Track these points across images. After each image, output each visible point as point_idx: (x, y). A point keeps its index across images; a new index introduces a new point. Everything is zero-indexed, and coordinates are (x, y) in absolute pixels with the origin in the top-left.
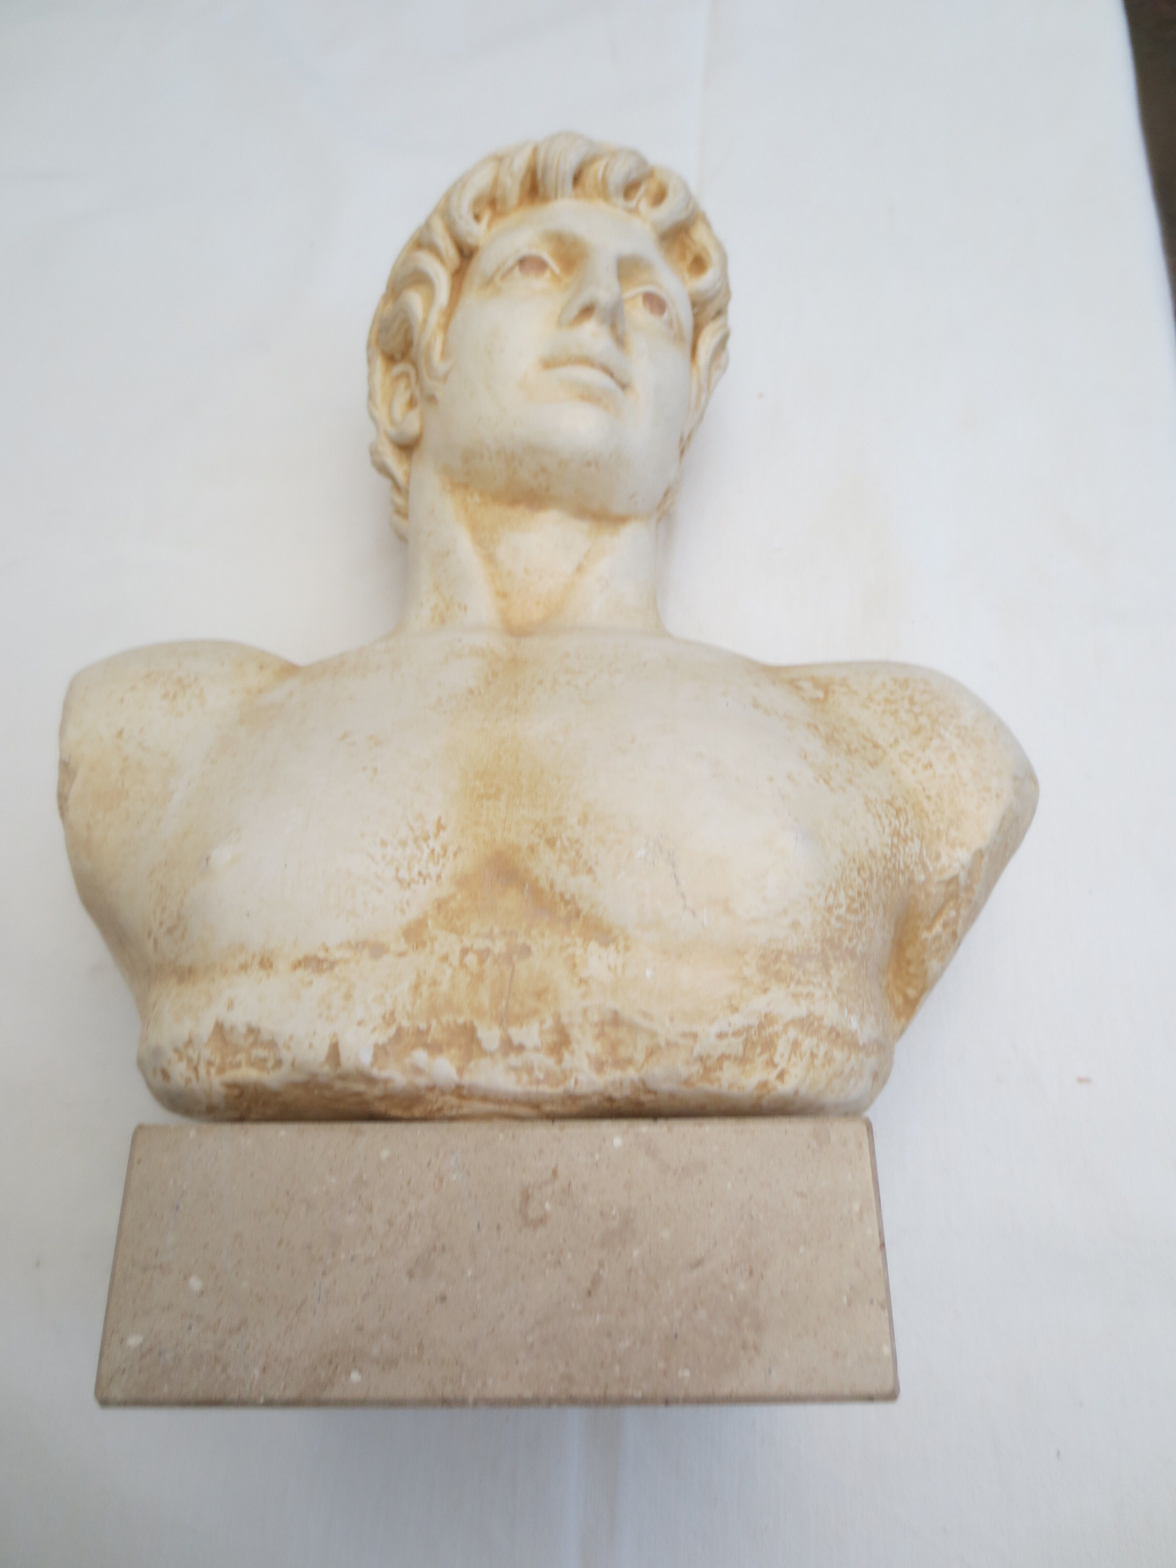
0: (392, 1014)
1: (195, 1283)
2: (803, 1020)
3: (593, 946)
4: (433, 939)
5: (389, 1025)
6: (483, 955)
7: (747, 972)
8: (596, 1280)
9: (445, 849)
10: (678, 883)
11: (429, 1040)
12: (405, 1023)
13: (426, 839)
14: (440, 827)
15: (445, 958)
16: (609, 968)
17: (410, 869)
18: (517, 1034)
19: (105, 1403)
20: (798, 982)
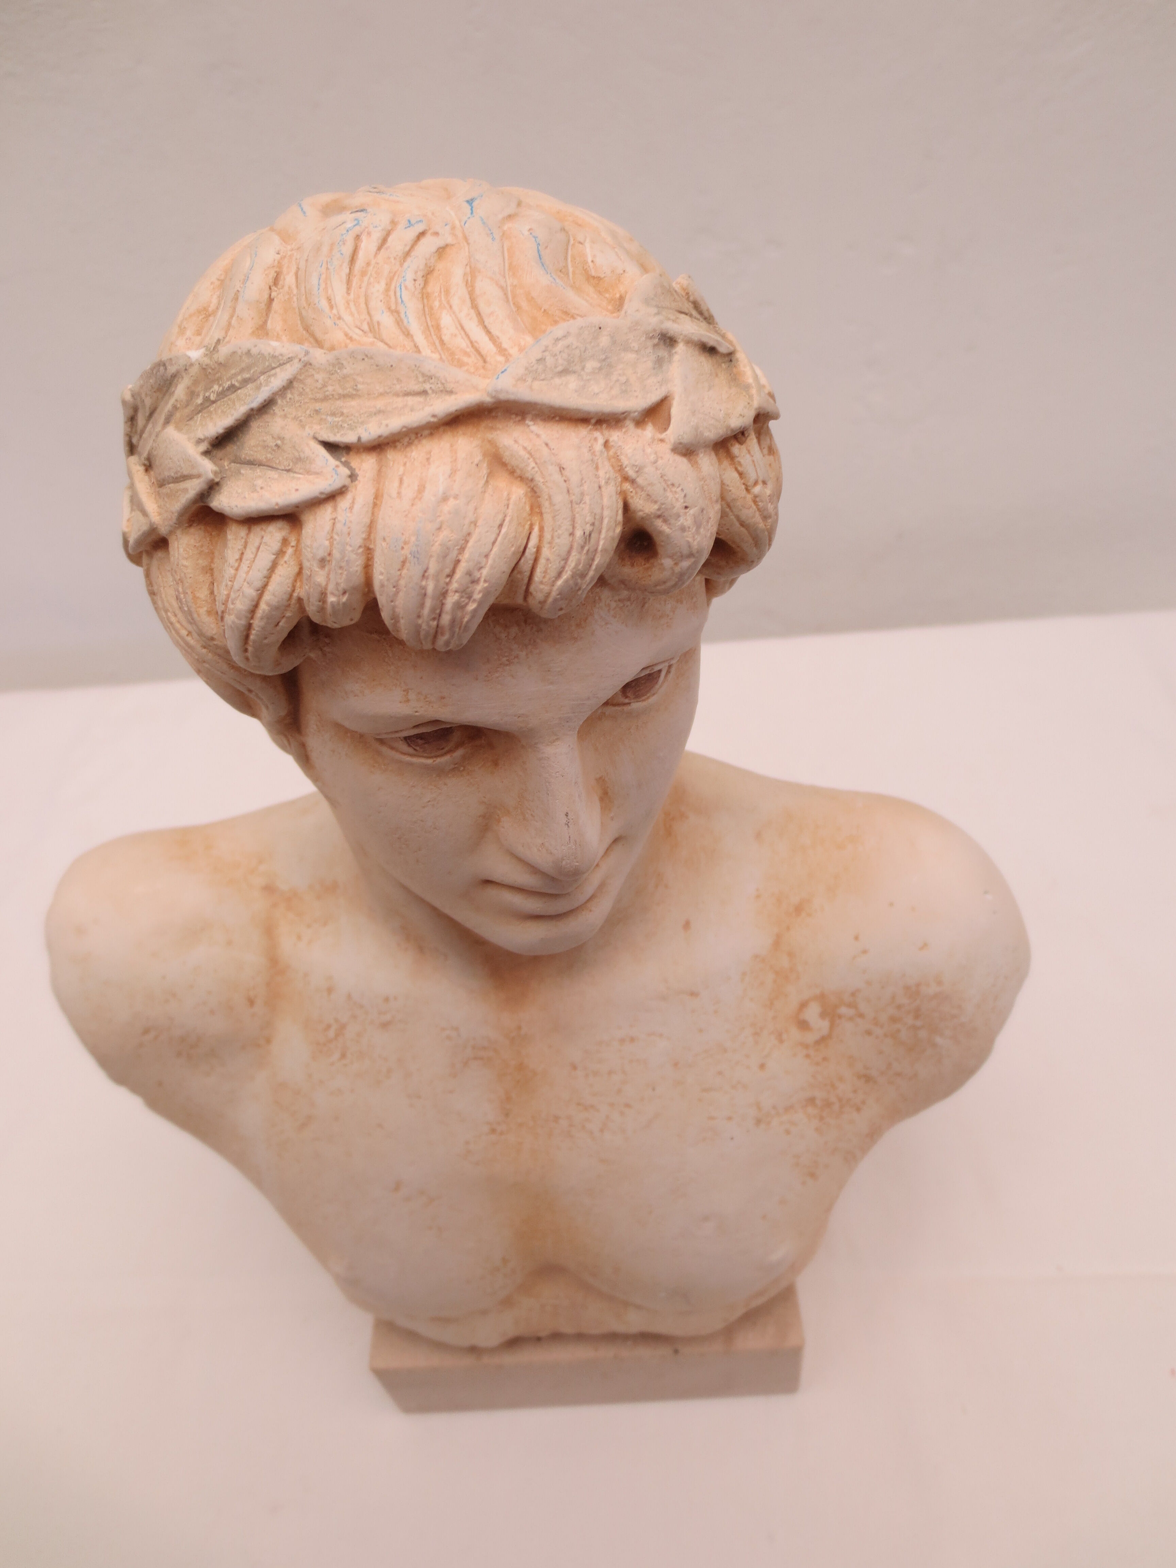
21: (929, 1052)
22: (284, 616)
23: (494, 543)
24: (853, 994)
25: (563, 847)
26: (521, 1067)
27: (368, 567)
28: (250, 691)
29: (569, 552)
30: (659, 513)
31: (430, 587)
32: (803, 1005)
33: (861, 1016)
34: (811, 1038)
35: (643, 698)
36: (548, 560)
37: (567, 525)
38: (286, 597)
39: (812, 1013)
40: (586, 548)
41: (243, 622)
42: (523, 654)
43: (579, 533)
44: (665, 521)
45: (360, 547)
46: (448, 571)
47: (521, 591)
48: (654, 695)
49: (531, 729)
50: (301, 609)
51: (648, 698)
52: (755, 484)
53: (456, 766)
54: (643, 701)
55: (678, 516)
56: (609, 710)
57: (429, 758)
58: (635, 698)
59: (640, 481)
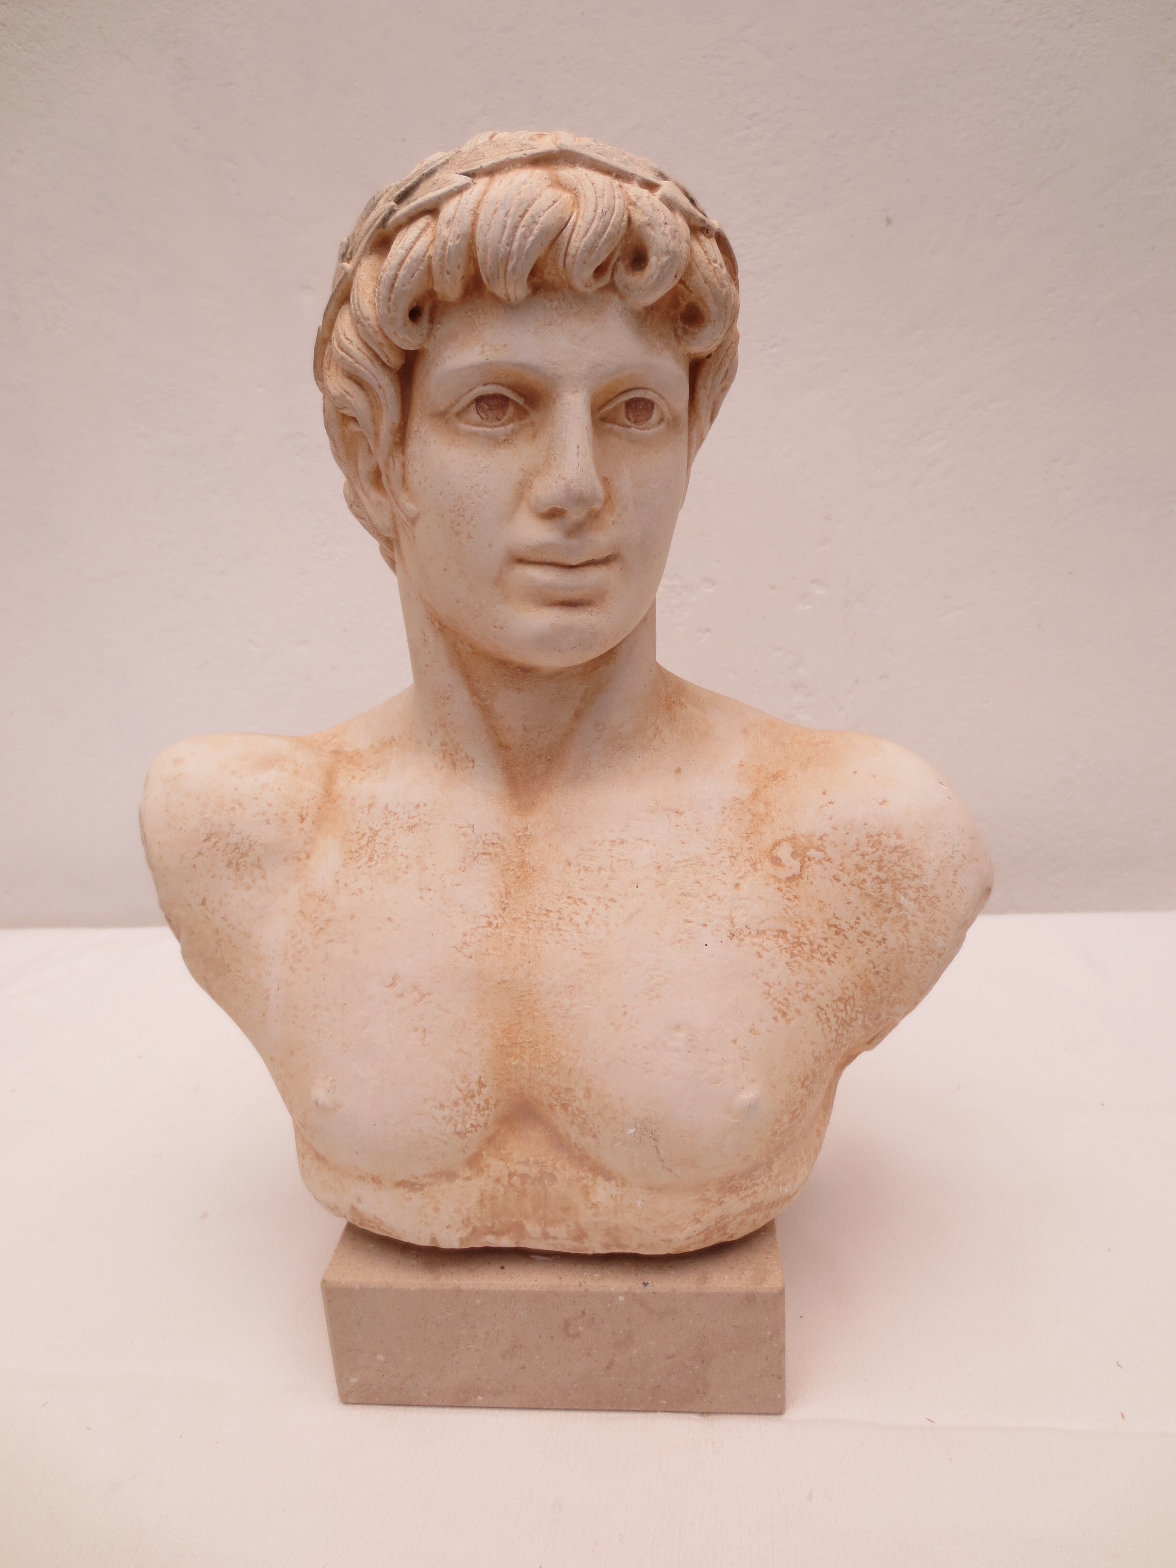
0: (468, 1219)
1: (381, 1358)
3: (600, 1180)
4: (488, 1166)
5: (467, 1226)
6: (524, 1177)
7: (708, 1195)
8: (612, 1363)
9: (487, 1102)
10: (658, 1152)
11: (495, 1230)
12: (478, 1224)
13: (473, 1096)
14: (481, 1085)
15: (498, 1180)
16: (612, 1196)
17: (464, 1123)
19: (347, 1403)
20: (746, 1188)
21: (895, 912)
22: (418, 269)
23: (549, 207)
24: (821, 838)
25: (573, 472)
26: (523, 865)
27: (474, 224)
28: (380, 387)
29: (593, 220)
30: (649, 222)
31: (509, 221)
32: (776, 845)
33: (829, 860)
34: (784, 874)
35: (640, 426)
36: (580, 226)
37: (592, 206)
38: (422, 253)
39: (784, 852)
40: (603, 219)
41: (393, 272)
42: (559, 320)
43: (599, 211)
44: (652, 228)
45: (472, 210)
46: (520, 213)
47: (562, 254)
48: (648, 429)
49: (560, 377)
50: (429, 268)
51: (644, 429)
52: (715, 262)
53: (507, 438)
54: (640, 429)
55: (660, 226)
56: (616, 428)
57: (490, 427)
58: (635, 422)
59: (639, 204)
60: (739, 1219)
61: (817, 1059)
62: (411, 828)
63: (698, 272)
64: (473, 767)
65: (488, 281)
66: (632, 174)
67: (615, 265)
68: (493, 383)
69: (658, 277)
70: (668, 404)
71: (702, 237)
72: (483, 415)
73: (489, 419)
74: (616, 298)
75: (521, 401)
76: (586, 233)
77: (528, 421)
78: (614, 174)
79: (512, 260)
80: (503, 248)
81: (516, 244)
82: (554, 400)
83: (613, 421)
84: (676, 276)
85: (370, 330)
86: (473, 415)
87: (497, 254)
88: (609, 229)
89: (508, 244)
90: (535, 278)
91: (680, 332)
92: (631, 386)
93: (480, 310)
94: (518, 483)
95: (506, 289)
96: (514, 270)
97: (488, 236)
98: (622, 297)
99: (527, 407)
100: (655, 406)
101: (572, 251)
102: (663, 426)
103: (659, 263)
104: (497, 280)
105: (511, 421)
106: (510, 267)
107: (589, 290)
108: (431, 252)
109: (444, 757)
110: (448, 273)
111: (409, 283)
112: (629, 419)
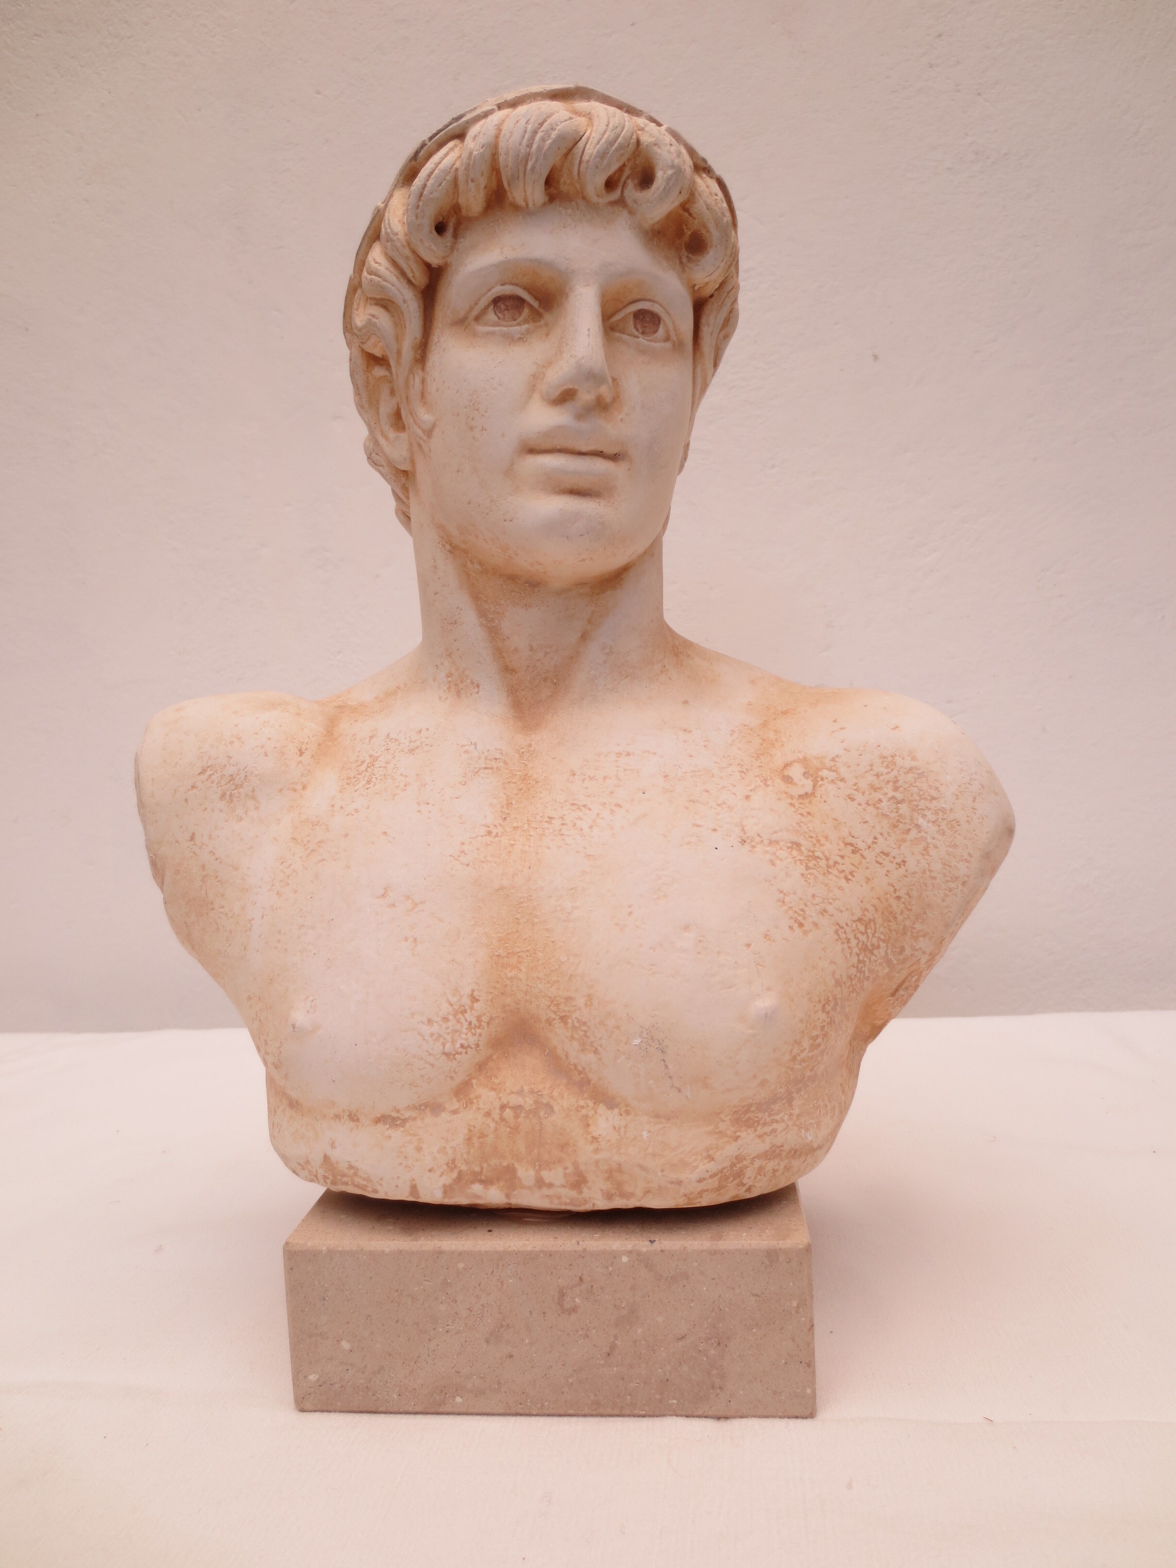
0: (454, 1161)
1: (346, 1345)
2: (766, 1152)
3: (602, 1108)
4: (478, 1097)
5: (452, 1170)
6: (517, 1109)
7: (722, 1126)
8: (613, 1347)
9: (479, 1019)
10: (666, 1067)
11: (483, 1178)
12: (464, 1168)
13: (465, 1011)
14: (474, 1000)
15: (488, 1114)
16: (615, 1128)
17: (453, 1042)
18: (547, 1175)
19: (303, 1410)
20: (765, 1124)
21: (913, 834)
22: (445, 179)
24: (833, 760)
25: (584, 350)
26: (525, 778)
27: (497, 137)
28: (404, 302)
29: (605, 132)
30: (656, 142)
31: (530, 127)
32: (787, 765)
33: (842, 780)
34: (796, 791)
35: (648, 338)
37: (605, 122)
38: (450, 166)
39: (796, 772)
41: (422, 182)
44: (659, 147)
46: (540, 121)
47: (577, 162)
48: (655, 342)
49: (573, 272)
50: (456, 179)
51: (651, 341)
52: (716, 195)
53: (522, 336)
54: (648, 341)
55: (666, 145)
56: (625, 337)
57: (507, 326)
58: (643, 333)
59: (647, 129)
60: (757, 1163)
61: (838, 983)
62: (411, 751)
63: (701, 200)
64: (478, 693)
65: (509, 185)
66: (641, 111)
67: (625, 183)
68: (511, 284)
69: (665, 188)
70: (673, 323)
71: (704, 175)
72: (500, 315)
73: (506, 319)
74: (625, 213)
75: (535, 304)
76: (599, 142)
77: (542, 322)
78: (625, 109)
79: (531, 161)
80: (523, 150)
81: (535, 146)
82: (567, 294)
83: (623, 332)
84: (680, 192)
85: (398, 244)
86: (491, 316)
87: (518, 155)
88: (619, 140)
89: (527, 146)
90: (552, 189)
91: (684, 260)
92: (639, 297)
93: (500, 220)
94: (531, 375)
95: (525, 191)
96: (533, 168)
97: (510, 142)
98: (631, 212)
99: (541, 310)
100: (662, 322)
101: (586, 157)
102: (668, 345)
103: (665, 176)
104: (517, 180)
105: (526, 321)
106: (529, 167)
107: (600, 201)
108: (458, 165)
109: (449, 688)
110: (472, 181)
111: (436, 191)
112: (637, 330)
